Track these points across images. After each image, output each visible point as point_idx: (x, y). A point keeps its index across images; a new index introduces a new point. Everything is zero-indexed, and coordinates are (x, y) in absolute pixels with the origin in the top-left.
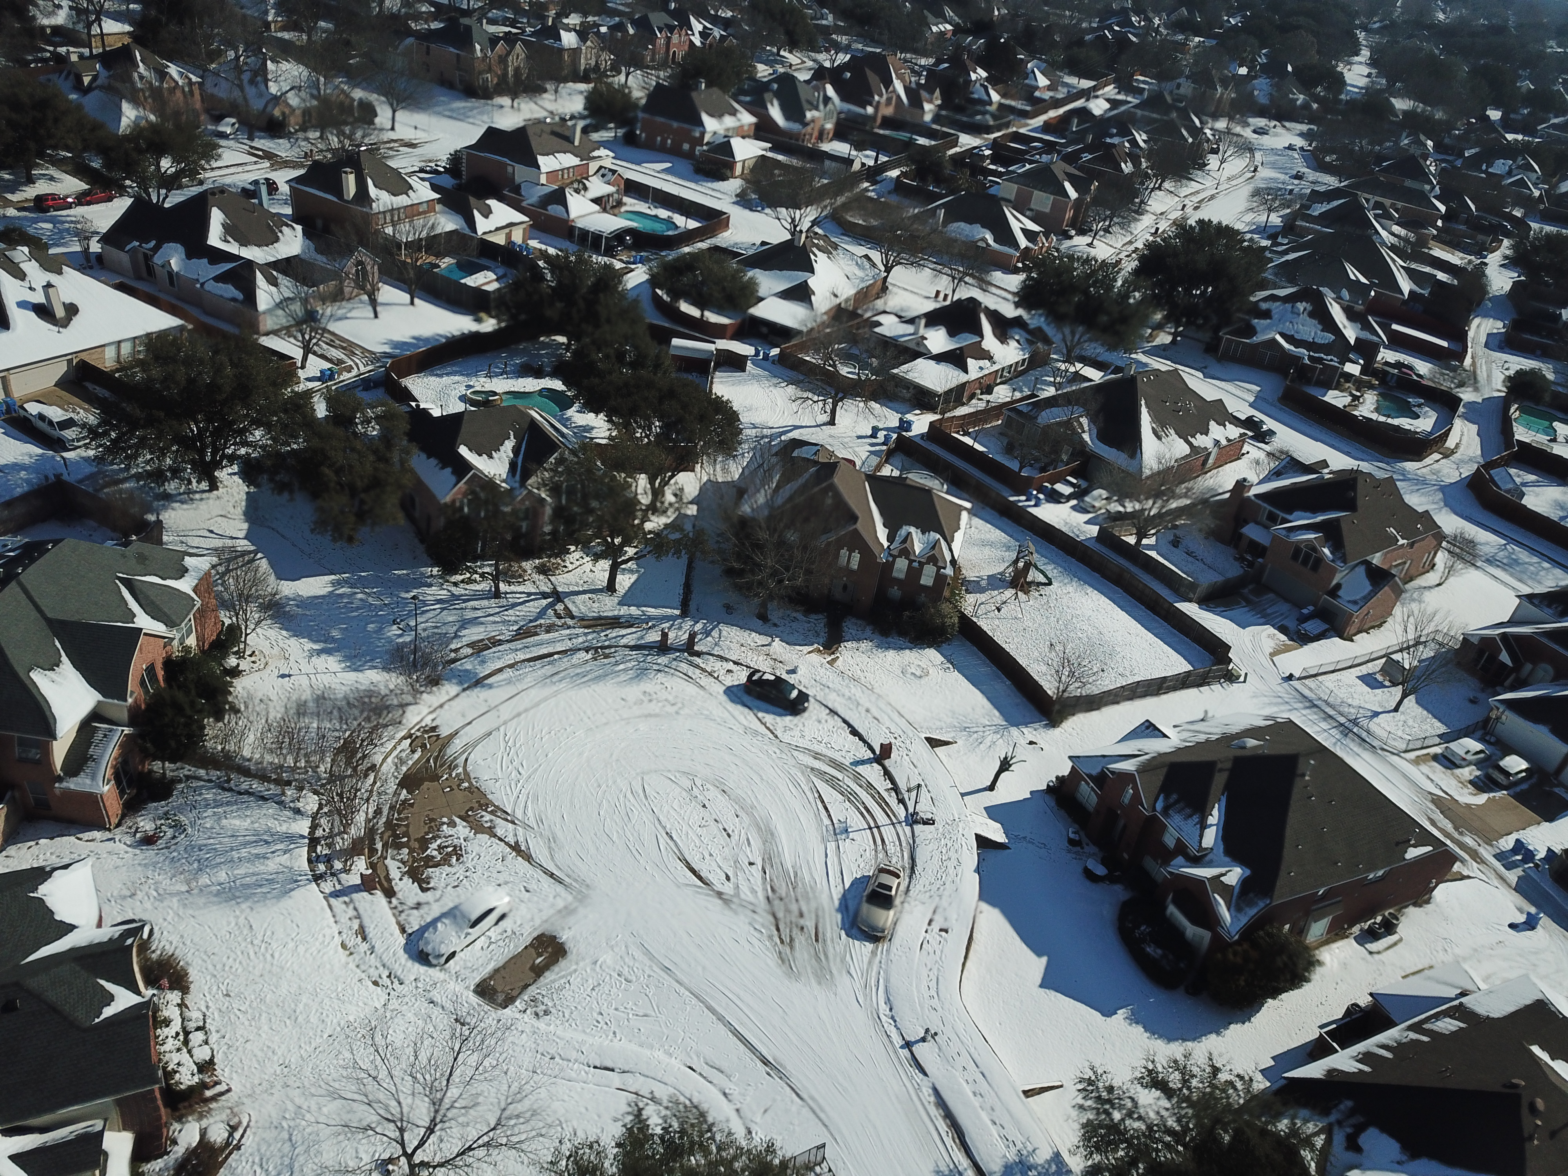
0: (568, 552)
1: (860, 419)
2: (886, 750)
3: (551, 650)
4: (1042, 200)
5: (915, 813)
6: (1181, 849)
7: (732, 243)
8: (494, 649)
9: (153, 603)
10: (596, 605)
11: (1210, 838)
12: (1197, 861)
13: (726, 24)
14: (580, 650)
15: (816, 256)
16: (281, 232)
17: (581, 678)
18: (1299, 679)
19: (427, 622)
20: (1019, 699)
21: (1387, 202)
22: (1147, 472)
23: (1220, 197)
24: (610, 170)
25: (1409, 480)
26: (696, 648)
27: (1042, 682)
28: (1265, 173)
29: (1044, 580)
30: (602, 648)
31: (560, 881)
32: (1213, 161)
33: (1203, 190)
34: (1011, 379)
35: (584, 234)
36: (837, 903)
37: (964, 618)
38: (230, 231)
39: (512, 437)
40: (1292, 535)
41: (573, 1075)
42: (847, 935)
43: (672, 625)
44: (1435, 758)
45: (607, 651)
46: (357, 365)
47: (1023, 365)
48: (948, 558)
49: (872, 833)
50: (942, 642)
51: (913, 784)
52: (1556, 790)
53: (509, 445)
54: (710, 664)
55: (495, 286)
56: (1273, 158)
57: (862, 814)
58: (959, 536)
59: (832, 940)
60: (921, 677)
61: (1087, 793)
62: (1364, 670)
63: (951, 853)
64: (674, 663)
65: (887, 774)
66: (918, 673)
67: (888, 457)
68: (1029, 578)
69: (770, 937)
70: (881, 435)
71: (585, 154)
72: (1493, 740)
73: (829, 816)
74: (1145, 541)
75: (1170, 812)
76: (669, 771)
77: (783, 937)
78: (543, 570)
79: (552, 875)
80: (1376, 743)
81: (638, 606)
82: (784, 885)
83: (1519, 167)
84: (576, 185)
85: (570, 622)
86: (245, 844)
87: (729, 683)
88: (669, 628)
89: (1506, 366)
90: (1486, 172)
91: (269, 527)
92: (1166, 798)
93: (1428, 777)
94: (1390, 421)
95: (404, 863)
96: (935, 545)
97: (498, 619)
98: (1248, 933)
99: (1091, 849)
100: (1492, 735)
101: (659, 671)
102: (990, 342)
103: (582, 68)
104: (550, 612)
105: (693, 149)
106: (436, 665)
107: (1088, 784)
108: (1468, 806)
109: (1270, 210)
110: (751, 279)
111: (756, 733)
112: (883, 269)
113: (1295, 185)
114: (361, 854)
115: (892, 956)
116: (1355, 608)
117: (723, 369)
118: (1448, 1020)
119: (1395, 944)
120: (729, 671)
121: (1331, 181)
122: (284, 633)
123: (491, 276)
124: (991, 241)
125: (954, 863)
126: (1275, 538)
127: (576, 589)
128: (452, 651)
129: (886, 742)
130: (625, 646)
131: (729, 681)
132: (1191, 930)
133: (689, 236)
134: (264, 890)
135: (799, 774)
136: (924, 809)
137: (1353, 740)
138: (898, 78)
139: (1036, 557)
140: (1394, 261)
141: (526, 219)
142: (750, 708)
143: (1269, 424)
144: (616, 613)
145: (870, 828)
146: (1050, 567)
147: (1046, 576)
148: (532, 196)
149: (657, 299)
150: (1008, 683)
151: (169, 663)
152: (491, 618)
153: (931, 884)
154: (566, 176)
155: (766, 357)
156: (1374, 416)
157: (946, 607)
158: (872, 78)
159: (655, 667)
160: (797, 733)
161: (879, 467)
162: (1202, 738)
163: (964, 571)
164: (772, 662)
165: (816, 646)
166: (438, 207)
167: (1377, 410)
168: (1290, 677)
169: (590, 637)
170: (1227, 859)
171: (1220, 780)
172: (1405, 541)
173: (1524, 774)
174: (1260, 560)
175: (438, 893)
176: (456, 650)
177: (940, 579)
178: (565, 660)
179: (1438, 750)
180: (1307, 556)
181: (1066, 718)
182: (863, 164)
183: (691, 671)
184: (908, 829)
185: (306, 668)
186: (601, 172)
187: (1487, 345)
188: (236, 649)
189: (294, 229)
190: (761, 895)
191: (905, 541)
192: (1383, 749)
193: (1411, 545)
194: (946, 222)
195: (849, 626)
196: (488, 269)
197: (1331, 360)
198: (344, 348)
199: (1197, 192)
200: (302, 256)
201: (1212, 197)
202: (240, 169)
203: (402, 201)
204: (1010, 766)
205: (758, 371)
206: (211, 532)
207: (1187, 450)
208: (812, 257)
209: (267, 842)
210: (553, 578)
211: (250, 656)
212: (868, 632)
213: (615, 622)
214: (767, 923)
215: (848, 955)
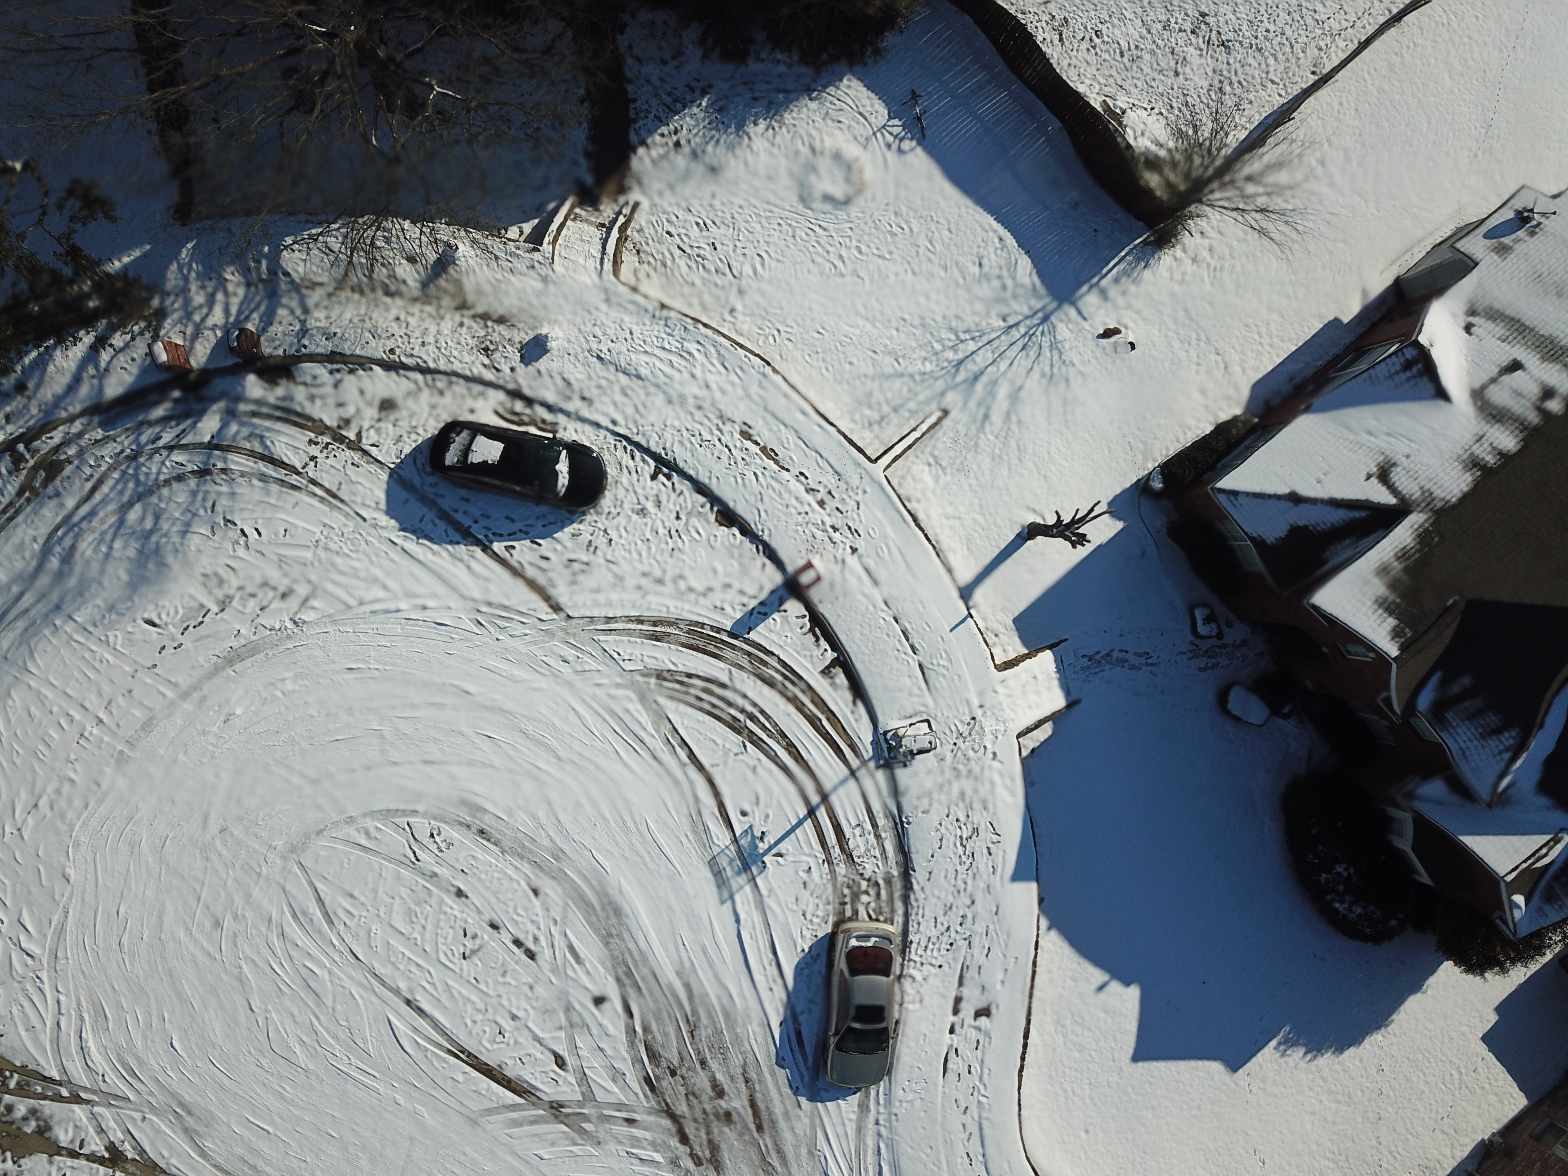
26: (266, 351)
54: (323, 394)
57: (786, 773)
65: (819, 625)
73: (722, 807)
75: (1446, 715)
77: (698, 1151)
82: (672, 1033)
87: (391, 459)
92: (1444, 684)
101: (207, 473)
111: (513, 615)
115: (896, 1105)
131: (391, 444)
135: (635, 707)
145: (812, 811)
159: (194, 464)
160: (600, 571)
183: (283, 440)
184: (883, 779)
214: (660, 1137)
215: (820, 1135)
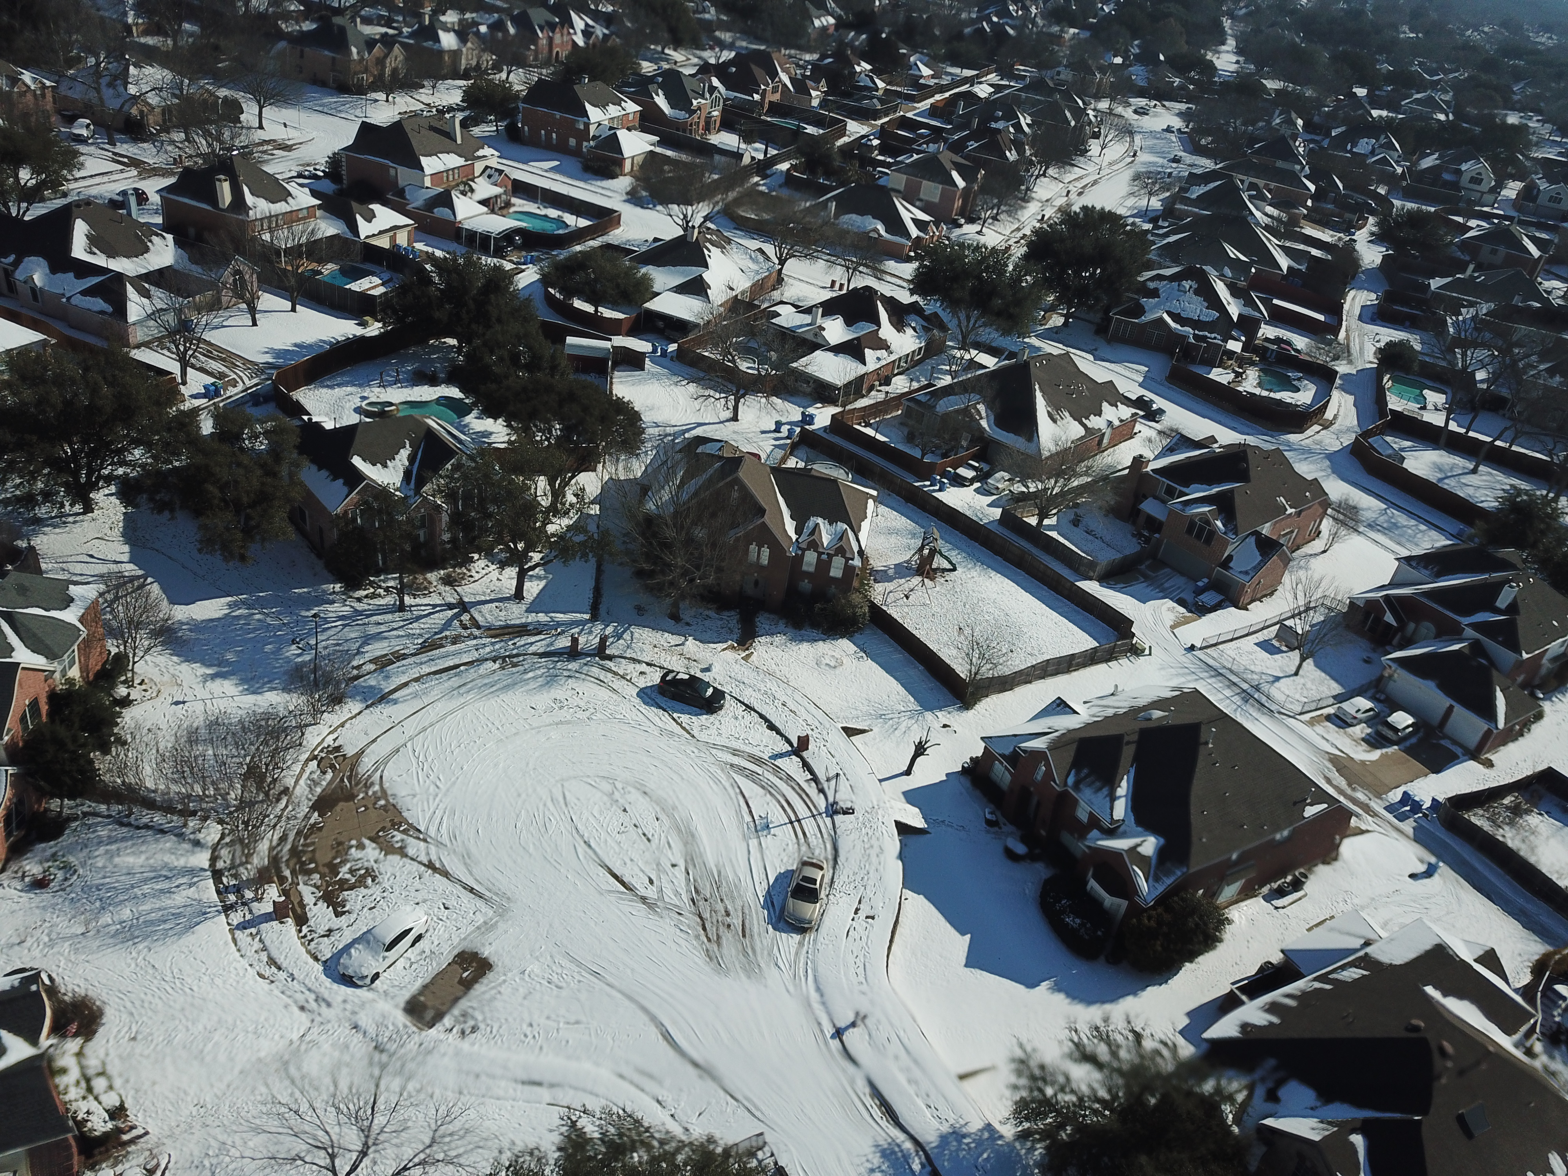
0: (472, 560)
1: (763, 414)
2: (804, 742)
3: (457, 661)
4: (931, 190)
5: (835, 803)
6: (1094, 822)
7: (624, 240)
8: (398, 664)
9: (34, 635)
10: (503, 613)
11: (1120, 809)
12: (1112, 832)
13: (607, 20)
14: (487, 660)
15: (709, 251)
16: (151, 241)
17: (489, 688)
18: (1201, 649)
19: (328, 639)
20: (933, 684)
21: (1261, 183)
22: (1045, 454)
23: (1103, 182)
24: (496, 170)
25: (1295, 450)
26: (607, 652)
27: (954, 666)
28: (1143, 157)
29: (949, 567)
30: (509, 656)
31: (480, 896)
32: (1094, 146)
33: (1087, 175)
34: (908, 369)
35: (472, 236)
36: (762, 900)
37: (874, 607)
38: (95, 242)
39: (408, 446)
40: (1188, 508)
41: (501, 1093)
42: (775, 929)
43: (582, 630)
44: (1328, 718)
45: (515, 660)
46: (241, 378)
47: (919, 354)
48: (856, 549)
49: (793, 828)
50: (854, 632)
51: (832, 773)
52: (1443, 742)
53: (404, 454)
54: (623, 666)
55: (382, 290)
56: (1151, 142)
57: (782, 807)
58: (865, 525)
59: (759, 934)
60: (835, 667)
61: (1002, 773)
62: (1261, 637)
63: (874, 841)
64: (586, 668)
65: (806, 765)
66: (833, 664)
67: (793, 449)
68: (934, 566)
69: (697, 937)
70: (785, 429)
71: (469, 153)
72: (1383, 697)
73: (751, 812)
74: (1046, 522)
75: (1081, 786)
76: (588, 776)
77: (710, 935)
78: (449, 581)
79: (472, 890)
80: (1274, 707)
81: (546, 613)
82: (708, 886)
83: (1381, 146)
84: (462, 188)
85: (476, 632)
86: (145, 881)
87: (642, 685)
88: (579, 634)
89: (1377, 338)
90: (1351, 152)
91: (153, 549)
92: (1077, 774)
93: (1323, 737)
94: (1272, 395)
95: (317, 888)
96: (843, 536)
97: (401, 633)
98: (1163, 900)
99: (1009, 828)
100: (1383, 692)
101: (569, 677)
102: (887, 331)
103: (463, 67)
104: (456, 623)
105: (579, 145)
106: (338, 683)
107: (1002, 763)
108: (1363, 762)
109: (1151, 194)
110: (645, 275)
111: (672, 733)
112: (777, 261)
113: (1172, 168)
114: (270, 881)
115: (819, 946)
116: (1247, 578)
117: (622, 368)
118: (1353, 969)
119: (1300, 899)
120: (641, 673)
121: (1207, 164)
122: (175, 658)
123: (377, 281)
124: (882, 232)
125: (876, 850)
126: (1171, 513)
127: (483, 598)
128: (354, 668)
129: (804, 734)
130: (534, 654)
131: (642, 683)
132: (1108, 900)
133: (580, 235)
134: (167, 926)
135: (719, 772)
136: (844, 799)
137: (1253, 706)
138: (783, 71)
139: (940, 544)
140: (1269, 240)
141: (411, 222)
142: (664, 710)
143: (1159, 403)
144: (523, 620)
145: (791, 822)
146: (954, 553)
147: (950, 562)
148: (417, 199)
149: (549, 298)
150: (921, 668)
151: (53, 697)
152: (395, 633)
153: (855, 874)
154: (451, 178)
155: (664, 353)
156: (1257, 391)
157: (856, 598)
158: (758, 72)
159: (566, 673)
160: (713, 731)
161: (784, 460)
162: (1110, 712)
163: (871, 562)
164: (686, 662)
165: (730, 642)
166: (319, 213)
167: (1260, 385)
168: (1192, 648)
169: (497, 647)
170: (1140, 829)
171: (1128, 753)
172: (1293, 510)
173: (1411, 729)
174: (1157, 535)
175: (353, 917)
176: (359, 667)
177: (849, 570)
178: (472, 671)
179: (1331, 710)
180: (1202, 529)
181: (980, 701)
182: (753, 158)
183: (602, 675)
184: (828, 821)
185: (201, 693)
186: (488, 171)
187: (1360, 318)
188: (123, 678)
189: (164, 238)
190: (685, 898)
191: (812, 533)
192: (1280, 713)
193: (1299, 514)
194: (837, 215)
195: (762, 620)
196: (373, 274)
197: (1215, 338)
198: (223, 360)
199: (1081, 178)
200: (177, 267)
201: (1095, 182)
202: (105, 179)
203: (280, 207)
204: (925, 750)
205: (657, 369)
206: (92, 556)
207: (1081, 432)
208: (706, 252)
209: (167, 878)
210: (458, 589)
211: (140, 684)
212: (781, 626)
213: (523, 630)
214: (693, 924)
215: (775, 948)
